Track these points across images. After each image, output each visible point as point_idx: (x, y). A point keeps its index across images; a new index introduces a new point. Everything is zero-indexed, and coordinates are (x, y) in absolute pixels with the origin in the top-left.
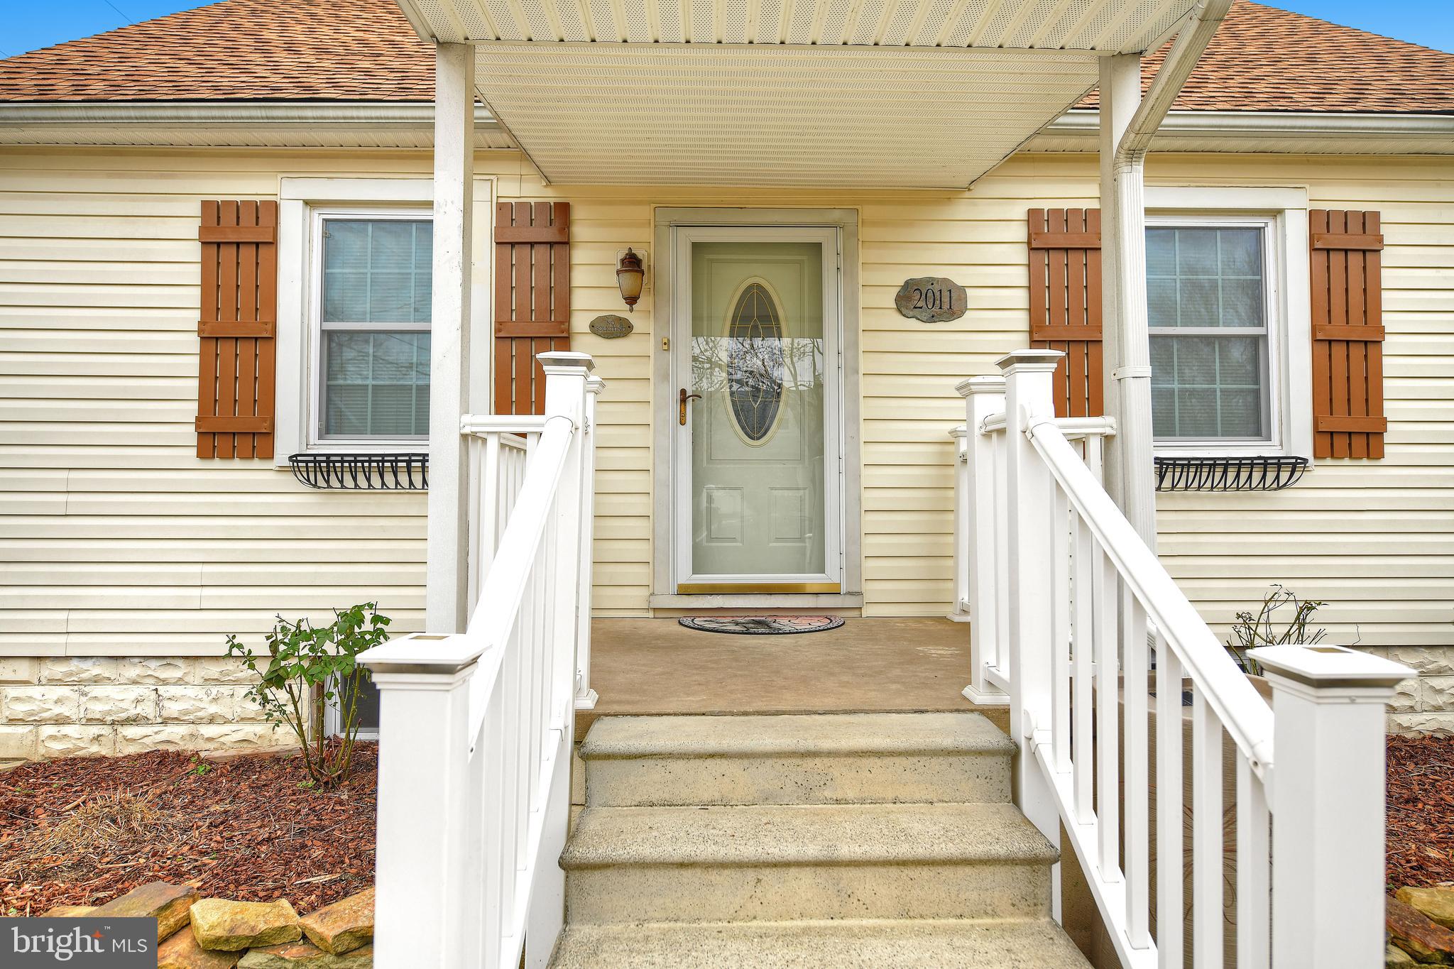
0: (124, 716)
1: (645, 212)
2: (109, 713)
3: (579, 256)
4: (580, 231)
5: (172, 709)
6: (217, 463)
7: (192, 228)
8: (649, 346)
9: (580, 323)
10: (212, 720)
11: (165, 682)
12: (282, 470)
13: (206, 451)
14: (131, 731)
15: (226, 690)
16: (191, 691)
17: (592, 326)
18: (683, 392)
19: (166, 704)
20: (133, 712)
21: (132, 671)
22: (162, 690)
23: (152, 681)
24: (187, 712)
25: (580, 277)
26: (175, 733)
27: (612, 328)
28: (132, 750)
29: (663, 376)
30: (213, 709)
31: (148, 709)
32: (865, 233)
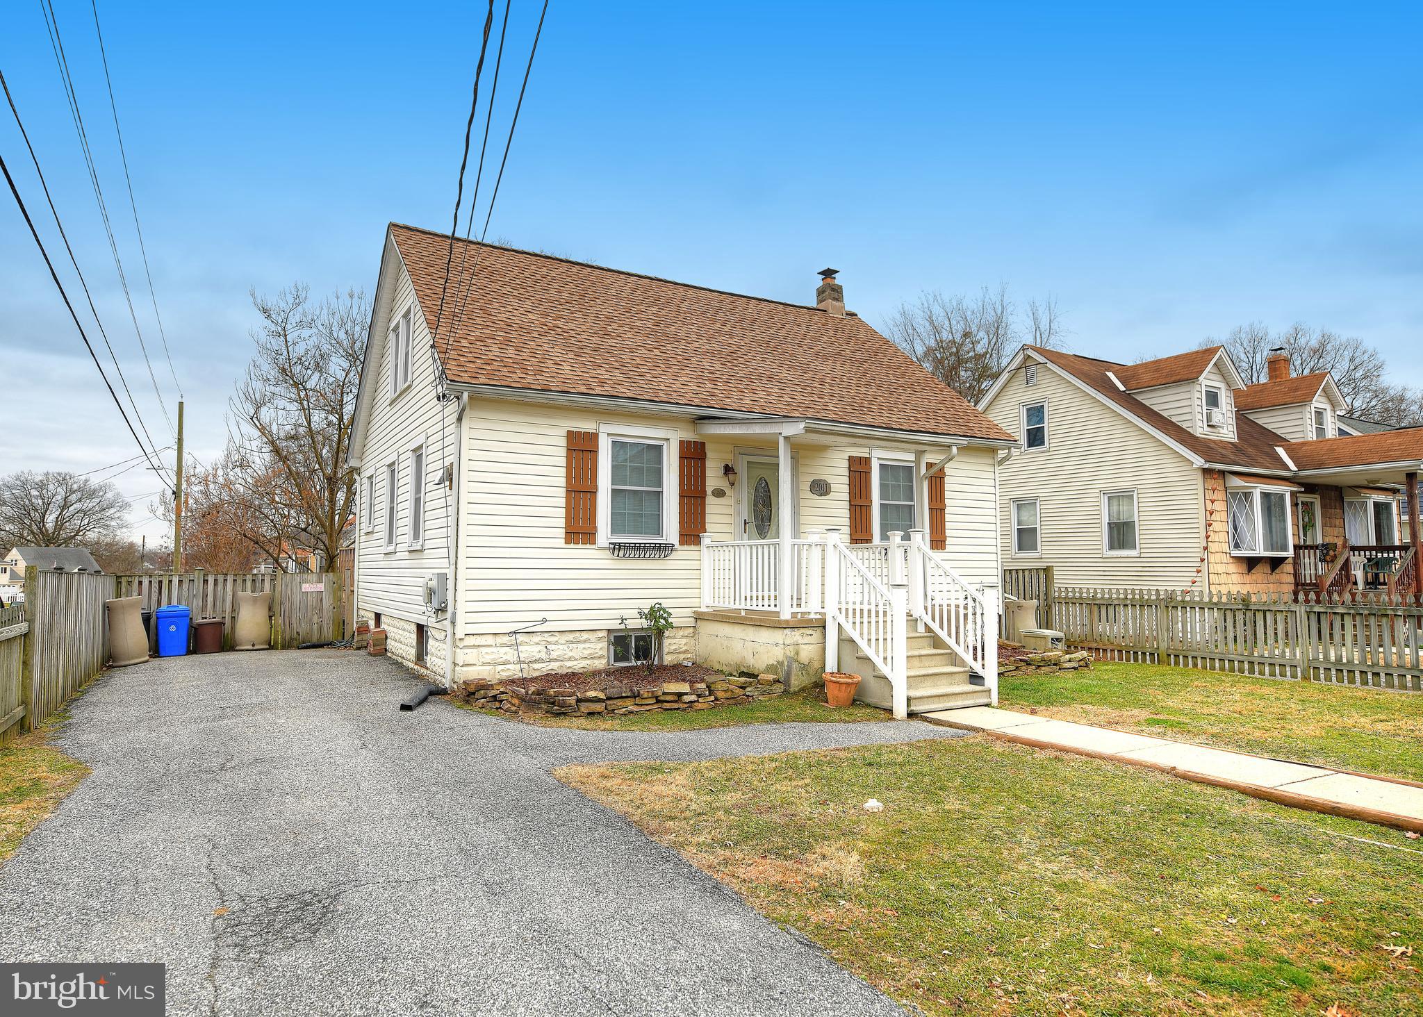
0: (534, 659)
1: (730, 448)
2: (528, 658)
3: (709, 464)
4: (709, 454)
5: (554, 655)
6: (572, 546)
7: (563, 442)
8: (732, 502)
9: (709, 490)
10: (570, 659)
11: (549, 643)
12: (600, 549)
13: (567, 541)
14: (536, 666)
15: (575, 646)
16: (561, 647)
17: (712, 492)
18: (745, 520)
19: (552, 652)
20: (537, 658)
21: (536, 638)
22: (548, 647)
23: (544, 643)
24: (559, 656)
25: (709, 472)
26: (554, 666)
27: (719, 493)
28: (536, 674)
29: (738, 513)
30: (570, 654)
31: (543, 655)
32: (801, 461)
